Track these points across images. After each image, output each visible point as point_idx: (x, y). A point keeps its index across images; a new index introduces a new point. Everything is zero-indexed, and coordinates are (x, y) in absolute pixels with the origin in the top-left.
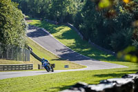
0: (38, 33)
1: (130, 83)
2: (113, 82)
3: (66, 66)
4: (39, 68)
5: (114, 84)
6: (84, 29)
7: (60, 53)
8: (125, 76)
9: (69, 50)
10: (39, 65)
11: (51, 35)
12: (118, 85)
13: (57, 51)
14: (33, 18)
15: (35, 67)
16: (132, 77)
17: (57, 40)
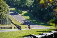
0: (14, 14)
1: (52, 35)
2: (45, 34)
3: (26, 28)
4: (14, 28)
5: (46, 35)
6: (33, 12)
7: (23, 22)
8: (50, 32)
9: (27, 21)
10: (14, 27)
11: (20, 15)
12: (47, 36)
13: (22, 21)
14: (12, 7)
15: (13, 28)
16: (53, 32)
17: (22, 16)
